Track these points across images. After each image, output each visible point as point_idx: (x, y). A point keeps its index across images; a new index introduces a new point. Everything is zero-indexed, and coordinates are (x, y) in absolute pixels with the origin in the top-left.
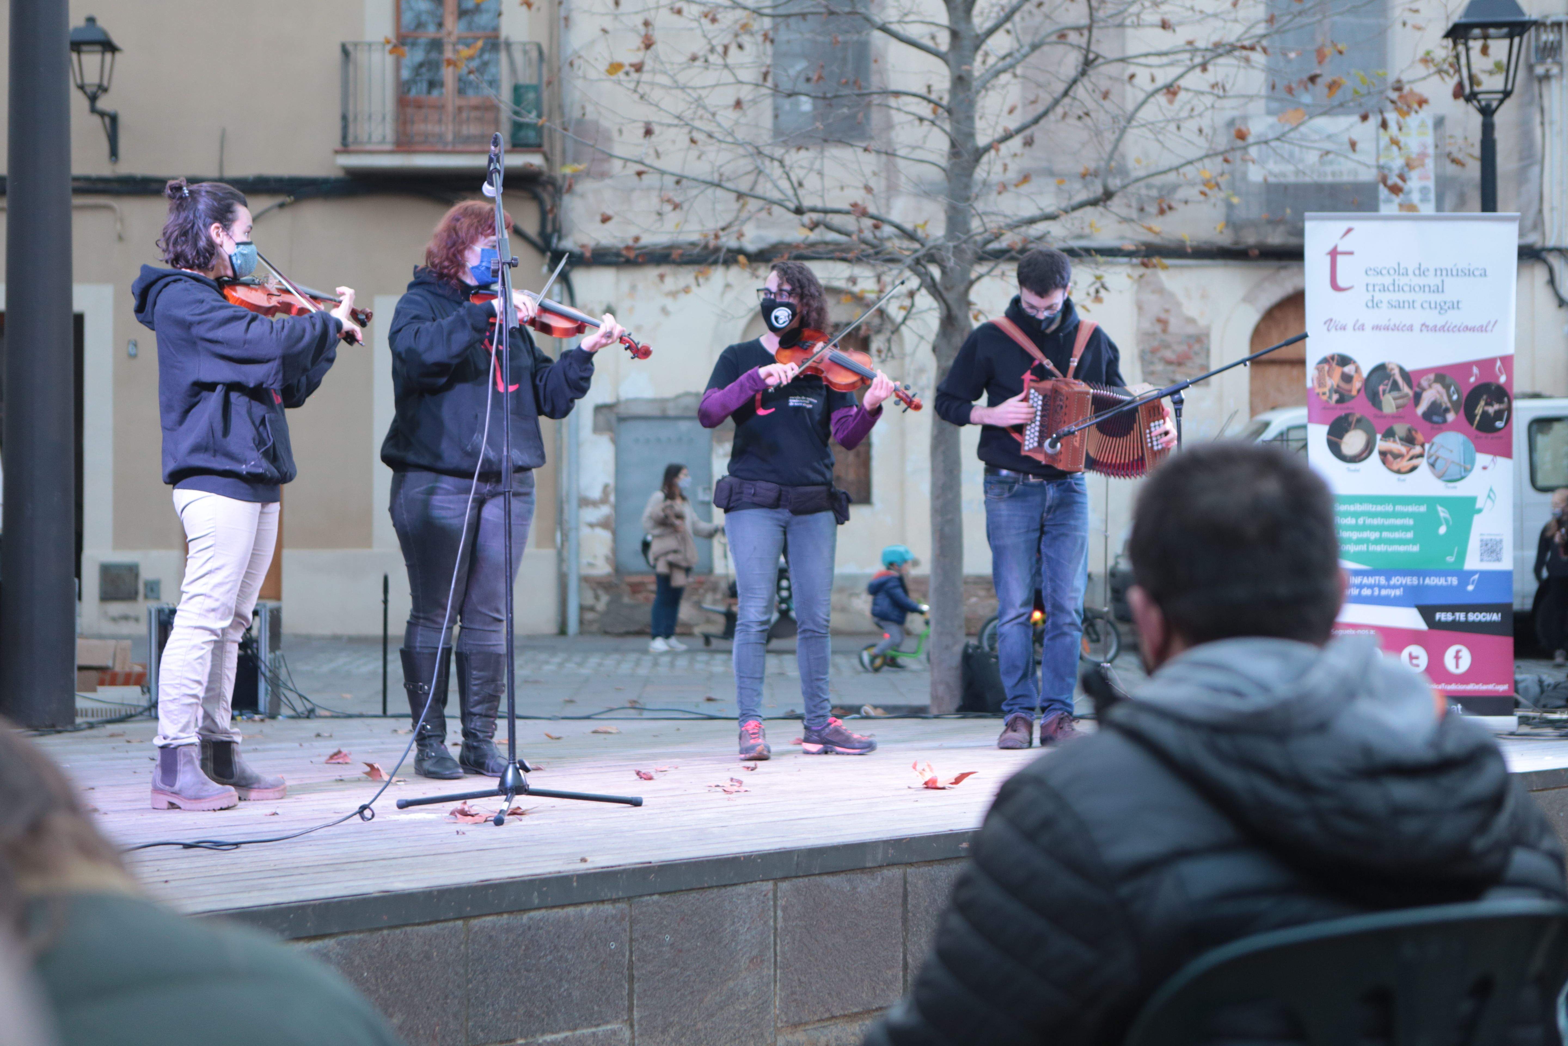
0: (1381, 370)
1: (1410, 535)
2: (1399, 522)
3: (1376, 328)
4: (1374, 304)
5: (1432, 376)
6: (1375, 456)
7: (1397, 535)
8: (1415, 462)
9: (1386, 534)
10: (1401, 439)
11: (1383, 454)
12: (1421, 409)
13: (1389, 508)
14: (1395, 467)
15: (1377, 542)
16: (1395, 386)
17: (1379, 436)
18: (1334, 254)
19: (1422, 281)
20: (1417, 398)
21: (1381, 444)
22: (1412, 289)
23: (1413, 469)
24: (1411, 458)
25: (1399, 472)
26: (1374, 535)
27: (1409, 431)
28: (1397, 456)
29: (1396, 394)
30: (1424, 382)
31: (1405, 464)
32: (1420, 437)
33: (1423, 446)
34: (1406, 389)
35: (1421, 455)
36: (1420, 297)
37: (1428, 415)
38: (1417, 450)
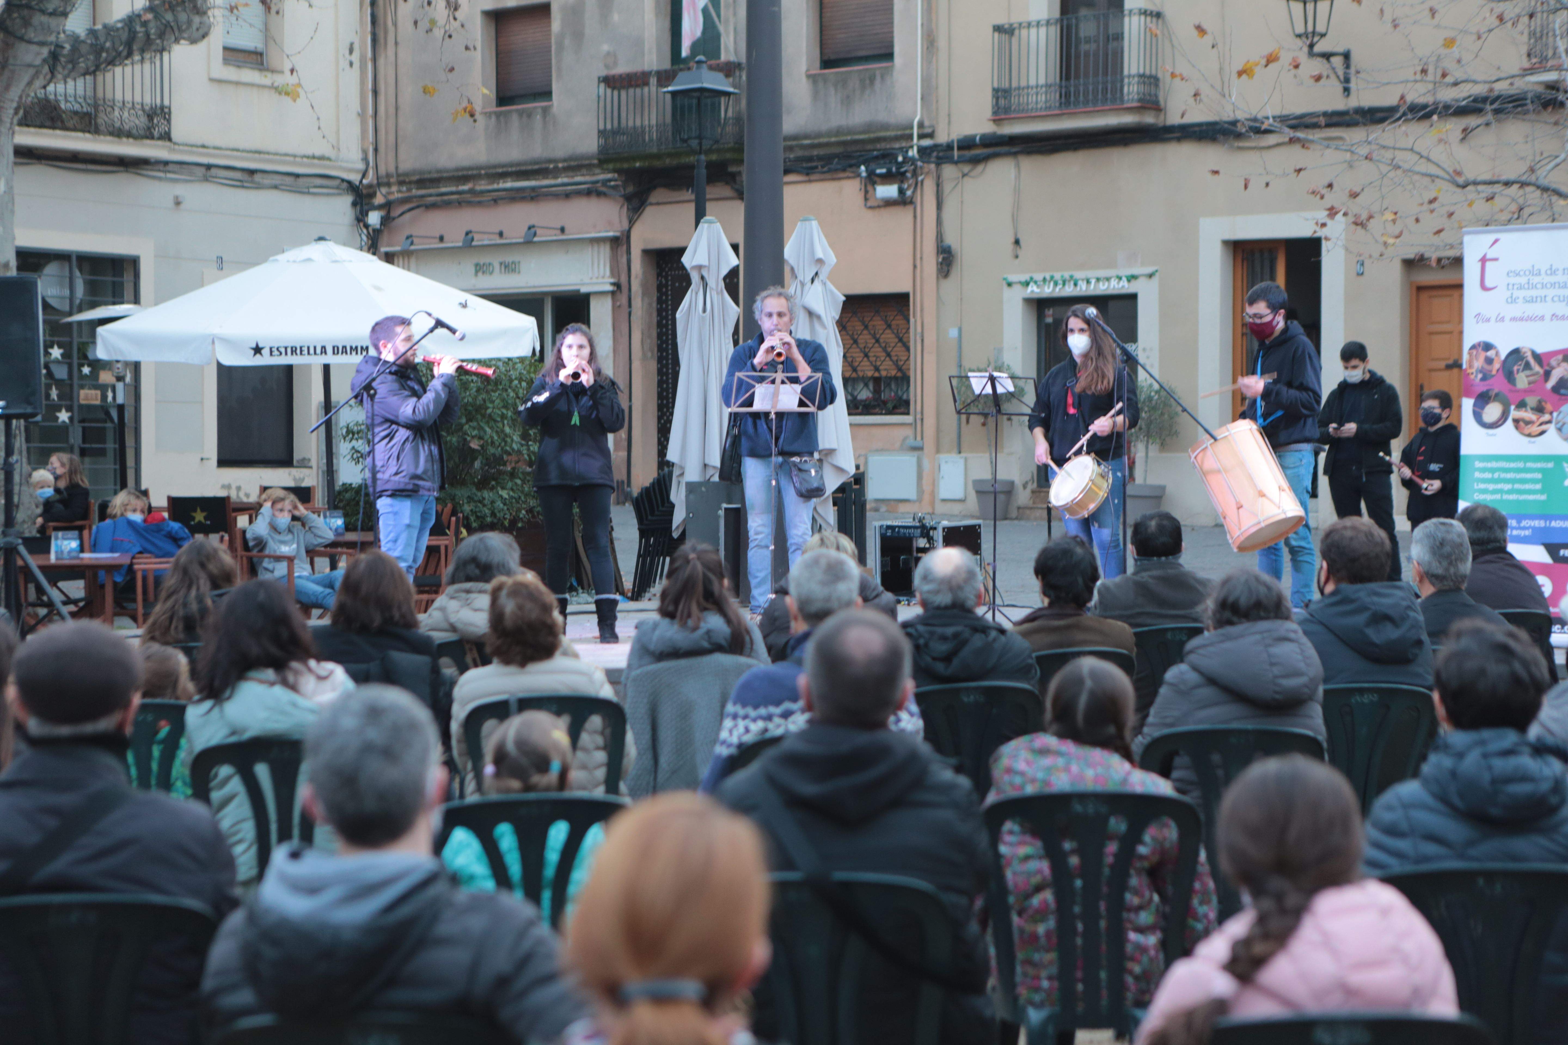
0: (1516, 353)
1: (1538, 486)
2: (1529, 476)
3: (1513, 319)
4: (1512, 300)
5: (1560, 357)
6: (1509, 423)
7: (1527, 486)
8: (1544, 427)
9: (1517, 486)
10: (1532, 409)
11: (1516, 421)
12: (1550, 384)
13: (1521, 465)
14: (1527, 431)
15: (1510, 492)
16: (1527, 366)
17: (1513, 407)
18: (1484, 260)
19: (1553, 279)
20: (1547, 375)
21: (1514, 413)
22: (1544, 286)
23: (1542, 433)
24: (1541, 424)
25: (1529, 435)
26: (1508, 487)
27: (1540, 402)
28: (1528, 423)
29: (1528, 372)
30: (1553, 362)
31: (1535, 429)
32: (1549, 407)
33: (1551, 413)
34: (1537, 368)
35: (1549, 422)
36: (1551, 293)
37: (1556, 389)
38: (1547, 417)
